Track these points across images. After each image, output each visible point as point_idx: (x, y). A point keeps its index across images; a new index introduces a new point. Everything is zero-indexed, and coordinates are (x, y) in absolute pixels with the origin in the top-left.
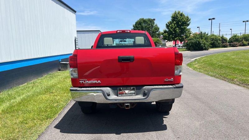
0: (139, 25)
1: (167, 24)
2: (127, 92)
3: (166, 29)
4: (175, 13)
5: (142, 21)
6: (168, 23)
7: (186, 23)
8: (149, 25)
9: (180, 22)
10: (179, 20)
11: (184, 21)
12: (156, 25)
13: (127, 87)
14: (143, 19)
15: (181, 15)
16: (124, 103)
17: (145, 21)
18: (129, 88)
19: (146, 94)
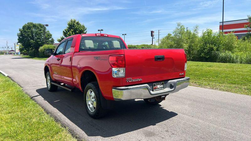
0: (27, 30)
1: (64, 32)
2: (158, 86)
3: (63, 36)
4: (72, 21)
5: (32, 26)
6: (65, 30)
7: (83, 32)
8: (41, 30)
9: (77, 30)
10: (76, 28)
11: (81, 30)
12: (48, 32)
13: (158, 82)
14: (32, 24)
15: (78, 23)
16: (160, 96)
17: (34, 26)
18: (160, 83)
19: (173, 86)
